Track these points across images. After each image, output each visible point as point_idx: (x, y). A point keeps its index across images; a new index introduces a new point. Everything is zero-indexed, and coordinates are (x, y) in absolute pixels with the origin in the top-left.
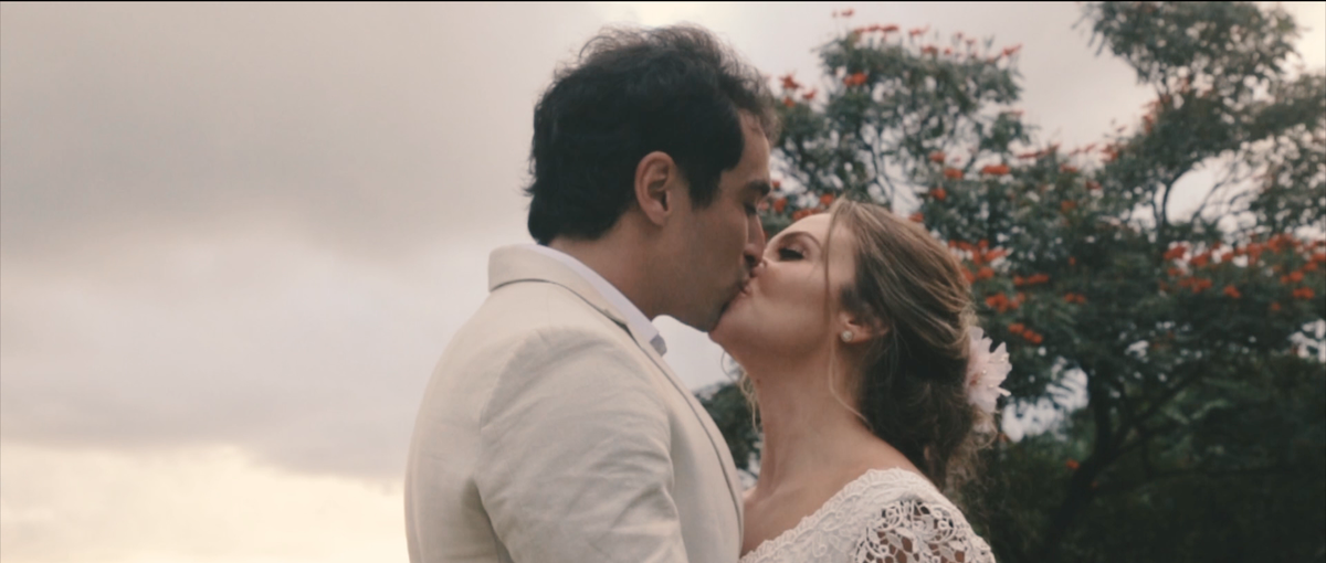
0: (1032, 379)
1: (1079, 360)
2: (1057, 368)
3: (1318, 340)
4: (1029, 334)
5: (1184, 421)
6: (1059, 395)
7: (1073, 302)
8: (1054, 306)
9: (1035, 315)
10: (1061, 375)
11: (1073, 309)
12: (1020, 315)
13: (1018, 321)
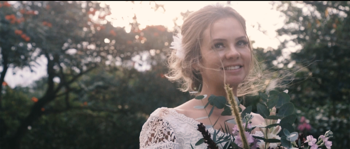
0: (23, 57)
1: (45, 52)
2: (35, 54)
3: (143, 61)
4: (24, 36)
5: (86, 89)
6: (34, 66)
7: (46, 25)
8: (37, 26)
9: (28, 28)
10: (36, 58)
11: (46, 28)
12: (21, 27)
13: (20, 29)
